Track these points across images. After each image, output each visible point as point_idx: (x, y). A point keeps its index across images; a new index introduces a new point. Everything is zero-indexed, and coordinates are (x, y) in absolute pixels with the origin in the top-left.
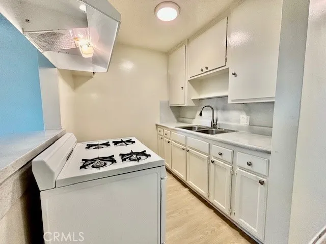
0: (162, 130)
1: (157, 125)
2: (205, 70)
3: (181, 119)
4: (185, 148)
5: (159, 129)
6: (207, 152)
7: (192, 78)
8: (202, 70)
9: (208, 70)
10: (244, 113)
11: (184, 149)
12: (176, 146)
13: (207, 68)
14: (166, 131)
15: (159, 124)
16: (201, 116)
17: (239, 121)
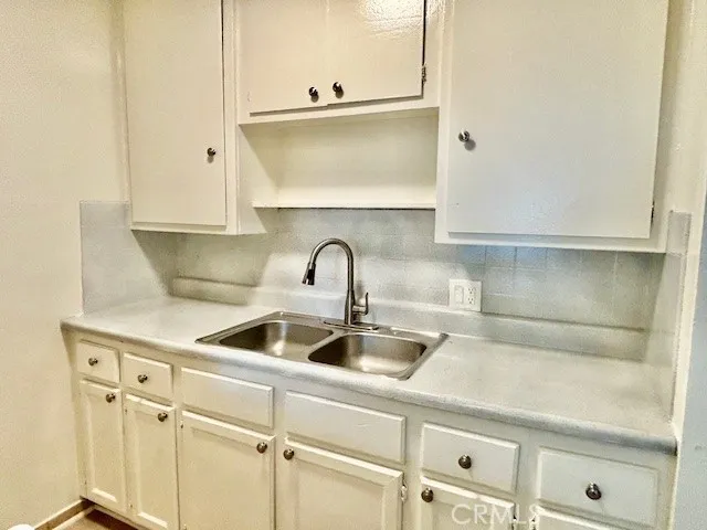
0: (107, 356)
1: (67, 330)
2: (328, 97)
3: (186, 285)
4: (268, 439)
5: (85, 351)
6: (397, 456)
7: (258, 119)
8: (314, 95)
9: (344, 100)
10: (462, 272)
11: (262, 449)
12: (210, 435)
13: (338, 90)
14: (136, 363)
15: (79, 319)
16: (312, 283)
17: (442, 297)
